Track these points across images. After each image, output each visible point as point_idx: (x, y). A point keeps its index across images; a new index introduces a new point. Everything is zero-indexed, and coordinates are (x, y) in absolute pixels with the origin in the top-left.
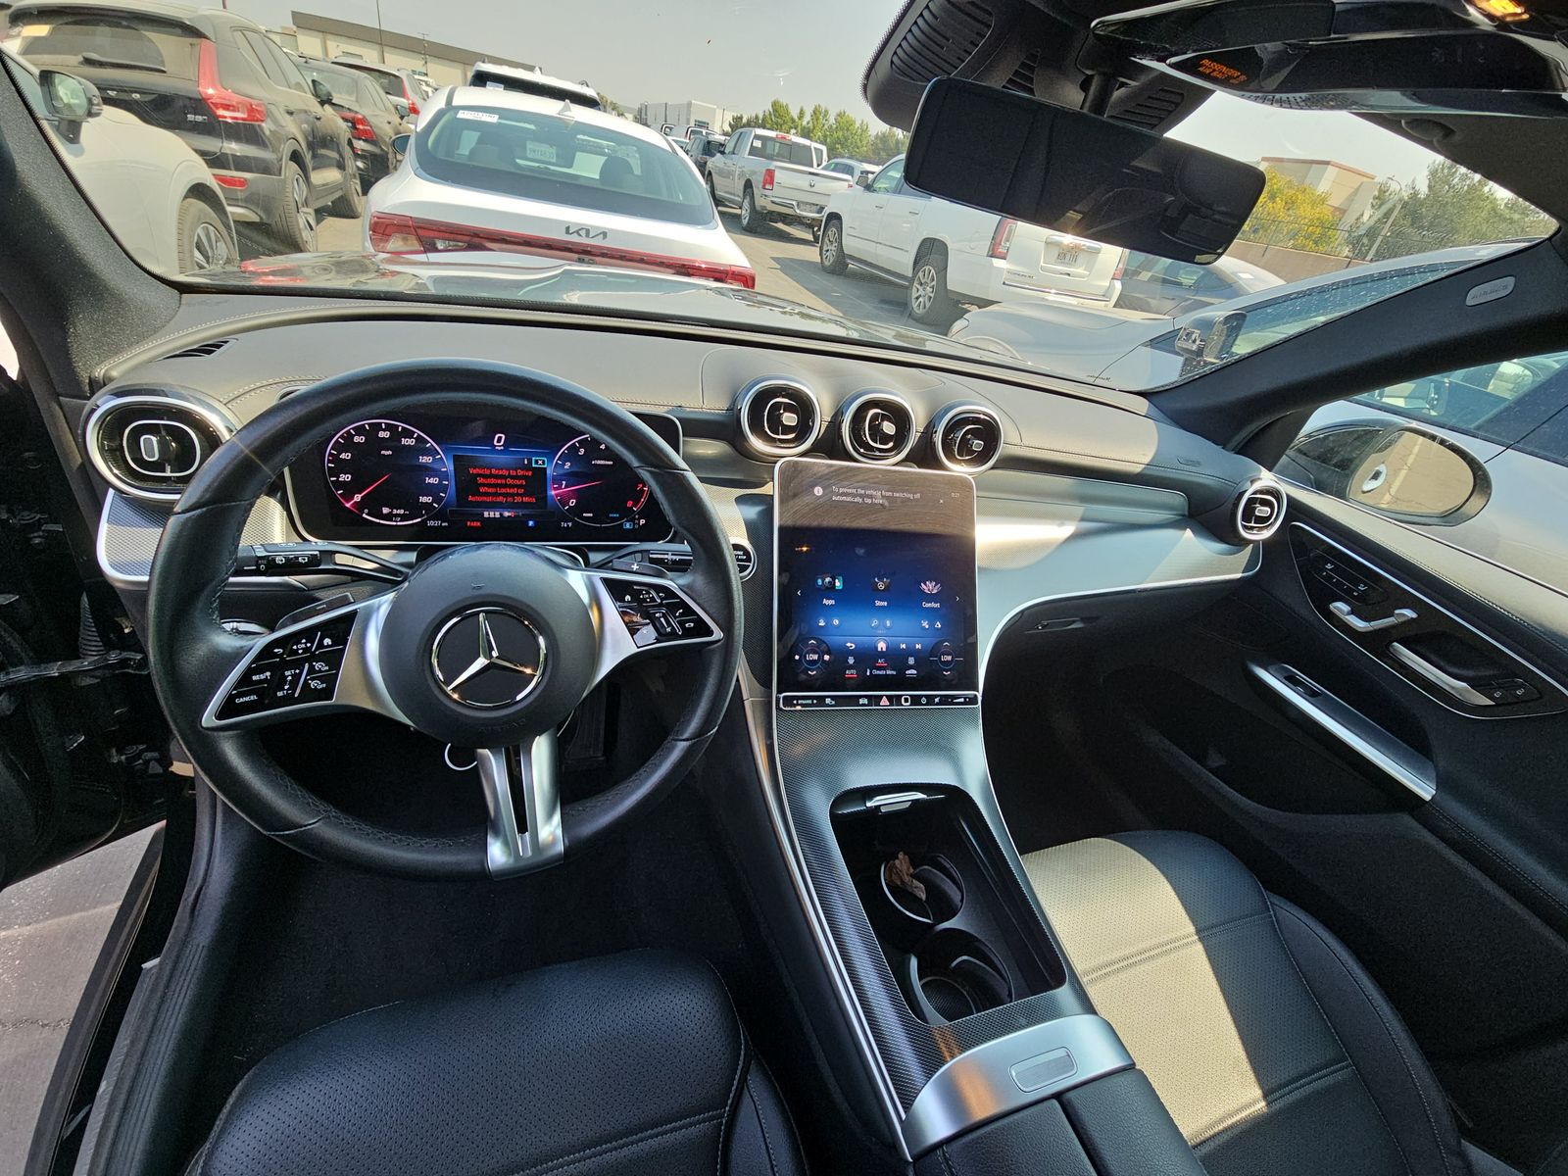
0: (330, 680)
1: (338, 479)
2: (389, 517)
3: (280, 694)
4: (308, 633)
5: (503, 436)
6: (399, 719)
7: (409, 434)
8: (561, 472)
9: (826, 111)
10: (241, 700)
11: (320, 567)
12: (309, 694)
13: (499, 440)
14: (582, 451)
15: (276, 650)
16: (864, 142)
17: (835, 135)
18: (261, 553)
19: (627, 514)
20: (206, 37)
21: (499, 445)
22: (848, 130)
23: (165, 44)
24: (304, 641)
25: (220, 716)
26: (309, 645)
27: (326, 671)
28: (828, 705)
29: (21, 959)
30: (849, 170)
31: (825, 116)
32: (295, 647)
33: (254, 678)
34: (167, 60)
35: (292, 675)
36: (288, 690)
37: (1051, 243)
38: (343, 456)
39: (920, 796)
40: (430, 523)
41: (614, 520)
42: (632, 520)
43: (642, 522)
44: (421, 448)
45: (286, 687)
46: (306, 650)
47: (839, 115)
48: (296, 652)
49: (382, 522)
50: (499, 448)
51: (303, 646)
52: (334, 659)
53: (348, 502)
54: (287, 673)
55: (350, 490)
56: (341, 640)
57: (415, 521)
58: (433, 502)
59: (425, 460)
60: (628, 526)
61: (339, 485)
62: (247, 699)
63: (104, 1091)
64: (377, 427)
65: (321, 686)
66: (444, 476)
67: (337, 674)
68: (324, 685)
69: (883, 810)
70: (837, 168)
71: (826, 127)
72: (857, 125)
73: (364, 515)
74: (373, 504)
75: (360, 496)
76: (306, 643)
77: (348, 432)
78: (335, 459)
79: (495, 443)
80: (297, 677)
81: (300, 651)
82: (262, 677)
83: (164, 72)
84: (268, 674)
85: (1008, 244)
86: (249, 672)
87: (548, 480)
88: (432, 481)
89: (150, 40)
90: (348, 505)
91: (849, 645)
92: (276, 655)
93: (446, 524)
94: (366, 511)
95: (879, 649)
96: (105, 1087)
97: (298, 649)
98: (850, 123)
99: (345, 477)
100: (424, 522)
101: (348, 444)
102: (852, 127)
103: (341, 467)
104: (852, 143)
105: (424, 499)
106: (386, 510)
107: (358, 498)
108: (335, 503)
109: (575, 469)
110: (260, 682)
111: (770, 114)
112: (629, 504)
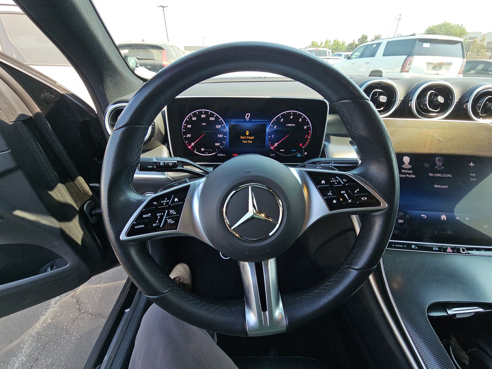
0: (177, 219)
1: (186, 136)
2: (203, 152)
3: (154, 225)
4: (168, 195)
5: (249, 114)
6: (207, 243)
7: (212, 115)
8: (272, 130)
9: (330, 41)
10: (138, 227)
11: (177, 168)
12: (167, 226)
13: (248, 116)
14: (282, 120)
15: (154, 203)
16: (344, 48)
17: (333, 47)
18: (155, 161)
19: (300, 150)
20: (164, 49)
21: (247, 118)
22: (338, 45)
23: (155, 52)
24: (166, 199)
25: (129, 234)
26: (168, 201)
27: (175, 214)
28: (413, 249)
29: (101, 294)
30: (340, 55)
31: (330, 42)
32: (162, 202)
33: (144, 216)
34: (155, 57)
35: (160, 216)
36: (158, 223)
37: (429, 63)
38: (188, 126)
39: (481, 310)
40: (219, 155)
41: (294, 152)
42: (301, 153)
43: (306, 153)
44: (217, 121)
45: (157, 222)
46: (167, 203)
47: (335, 41)
48: (162, 204)
49: (201, 154)
50: (247, 120)
51: (166, 201)
52: (179, 208)
53: (189, 146)
54: (158, 215)
55: (190, 140)
56: (182, 200)
57: (213, 154)
58: (220, 145)
59: (218, 127)
60: (299, 155)
61: (187, 139)
62: (140, 226)
63: (105, 360)
64: (201, 113)
65: (172, 222)
66: (224, 134)
67: (179, 217)
68: (174, 222)
69: (458, 317)
70: (335, 55)
71: (330, 46)
72: (341, 42)
73: (195, 152)
74: (197, 147)
75: (194, 143)
76: (167, 200)
77: (190, 116)
78: (185, 127)
79: (246, 118)
80: (162, 217)
81: (164, 204)
82: (147, 216)
83: (154, 59)
84: (150, 214)
85: (410, 66)
86: (142, 213)
87: (266, 135)
88: (220, 136)
89: (151, 52)
90: (189, 147)
91: (423, 216)
92: (154, 205)
93: (225, 155)
94: (196, 150)
95: (442, 219)
96: (106, 358)
97: (163, 203)
98: (338, 43)
99: (189, 136)
100: (216, 154)
101: (190, 122)
102: (339, 44)
103: (188, 131)
104: (339, 49)
105: (217, 144)
106: (203, 149)
107: (193, 144)
108: (185, 146)
109: (278, 129)
110: (147, 218)
111: (311, 46)
112: (301, 145)
